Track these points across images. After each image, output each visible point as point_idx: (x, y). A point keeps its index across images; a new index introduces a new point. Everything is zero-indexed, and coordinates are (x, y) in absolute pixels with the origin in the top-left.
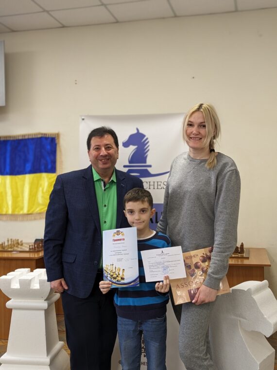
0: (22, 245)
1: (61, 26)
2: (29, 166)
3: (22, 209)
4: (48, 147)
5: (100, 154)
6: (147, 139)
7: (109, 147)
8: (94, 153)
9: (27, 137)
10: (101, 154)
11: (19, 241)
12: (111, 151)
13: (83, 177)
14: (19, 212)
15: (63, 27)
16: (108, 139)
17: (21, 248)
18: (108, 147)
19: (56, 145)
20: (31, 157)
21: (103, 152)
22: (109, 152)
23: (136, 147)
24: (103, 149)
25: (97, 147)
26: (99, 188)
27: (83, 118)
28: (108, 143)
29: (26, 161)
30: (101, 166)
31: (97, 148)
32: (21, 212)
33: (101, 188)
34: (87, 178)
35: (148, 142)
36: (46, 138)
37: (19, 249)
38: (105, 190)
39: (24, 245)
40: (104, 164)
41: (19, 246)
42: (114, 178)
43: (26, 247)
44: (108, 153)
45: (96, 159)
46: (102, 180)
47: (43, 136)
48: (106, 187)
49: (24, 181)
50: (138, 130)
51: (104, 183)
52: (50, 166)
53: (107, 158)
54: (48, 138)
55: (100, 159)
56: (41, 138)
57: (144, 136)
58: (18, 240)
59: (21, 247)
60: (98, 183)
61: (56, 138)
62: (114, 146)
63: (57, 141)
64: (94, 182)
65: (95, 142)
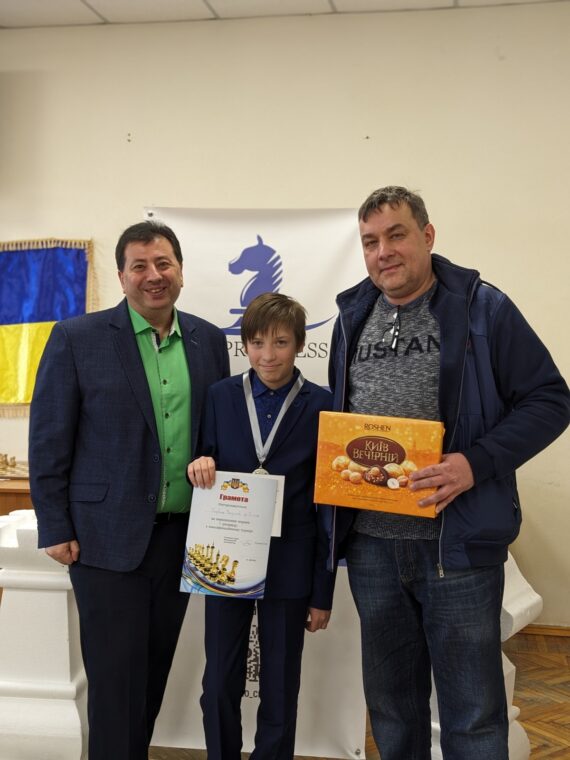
0: (14, 466)
1: (100, 20)
2: (28, 308)
3: (14, 393)
4: (70, 269)
5: (145, 278)
6: (278, 258)
7: (164, 264)
8: (131, 275)
9: (25, 248)
10: (148, 279)
11: (9, 459)
12: (169, 272)
13: (111, 325)
14: (8, 399)
15: (105, 23)
16: (162, 247)
17: (13, 472)
18: (161, 264)
19: (85, 264)
20: (33, 288)
21: (154, 274)
22: (166, 272)
23: (256, 273)
24: (153, 267)
25: (139, 263)
26: (148, 347)
27: (150, 212)
28: (161, 254)
29: (23, 296)
30: (149, 302)
31: (140, 266)
32: (12, 401)
33: (152, 346)
34: (119, 326)
35: (280, 264)
36: (66, 251)
37: (9, 474)
38: (160, 351)
39: (18, 465)
40: (155, 298)
41: (9, 468)
42: (175, 328)
43: (23, 470)
44: (163, 276)
45: (139, 289)
46: (154, 331)
47: (60, 245)
48: (163, 345)
49: (18, 337)
50: (259, 239)
51: (158, 336)
52: (72, 308)
53: (162, 285)
54: (71, 249)
55: (148, 288)
56: (55, 249)
57: (273, 252)
58: (6, 456)
59: (13, 469)
60: (144, 337)
61: (86, 251)
62: (174, 261)
63: (88, 258)
64: (133, 335)
65: (133, 251)
